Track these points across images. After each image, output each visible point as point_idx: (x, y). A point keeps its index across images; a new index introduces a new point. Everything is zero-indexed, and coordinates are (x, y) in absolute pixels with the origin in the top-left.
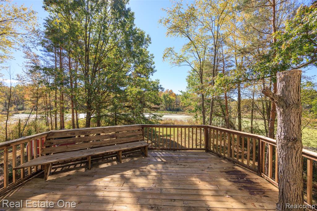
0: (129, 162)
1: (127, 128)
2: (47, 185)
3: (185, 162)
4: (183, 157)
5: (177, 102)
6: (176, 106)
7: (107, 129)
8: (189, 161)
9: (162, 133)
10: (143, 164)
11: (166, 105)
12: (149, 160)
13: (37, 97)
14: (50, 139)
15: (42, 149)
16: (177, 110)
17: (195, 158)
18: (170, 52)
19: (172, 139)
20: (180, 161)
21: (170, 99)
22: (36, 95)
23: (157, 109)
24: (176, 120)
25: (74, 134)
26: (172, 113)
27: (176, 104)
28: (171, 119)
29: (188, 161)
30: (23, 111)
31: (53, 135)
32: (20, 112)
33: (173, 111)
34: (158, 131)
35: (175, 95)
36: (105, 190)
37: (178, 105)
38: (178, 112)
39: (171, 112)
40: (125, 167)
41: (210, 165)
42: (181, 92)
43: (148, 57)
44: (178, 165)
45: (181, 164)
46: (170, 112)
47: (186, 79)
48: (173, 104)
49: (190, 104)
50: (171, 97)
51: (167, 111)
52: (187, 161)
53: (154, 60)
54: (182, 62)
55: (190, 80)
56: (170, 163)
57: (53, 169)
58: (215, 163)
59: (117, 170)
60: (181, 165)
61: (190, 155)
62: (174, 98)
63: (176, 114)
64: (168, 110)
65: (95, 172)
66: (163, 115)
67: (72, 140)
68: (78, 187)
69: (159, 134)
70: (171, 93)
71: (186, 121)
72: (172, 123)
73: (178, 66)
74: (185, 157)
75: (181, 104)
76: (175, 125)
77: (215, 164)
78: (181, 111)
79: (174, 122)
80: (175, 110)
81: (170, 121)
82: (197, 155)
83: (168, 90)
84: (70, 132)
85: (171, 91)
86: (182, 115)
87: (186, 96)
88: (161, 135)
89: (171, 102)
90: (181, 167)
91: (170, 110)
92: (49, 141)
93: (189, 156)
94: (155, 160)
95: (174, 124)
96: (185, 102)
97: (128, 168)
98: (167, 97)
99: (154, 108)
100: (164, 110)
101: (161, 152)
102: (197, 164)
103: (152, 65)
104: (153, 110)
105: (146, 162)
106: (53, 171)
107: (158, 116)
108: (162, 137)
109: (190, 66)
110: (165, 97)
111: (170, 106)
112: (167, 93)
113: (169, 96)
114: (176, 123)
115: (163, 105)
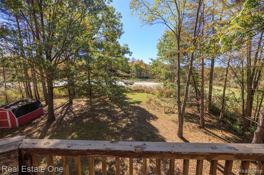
5: (147, 70)
6: (146, 75)
11: (138, 74)
19: (143, 106)
21: (140, 68)
23: (128, 77)
24: (146, 87)
26: (142, 80)
27: (146, 73)
28: (141, 86)
35: (145, 64)
37: (148, 73)
38: (147, 80)
42: (152, 59)
43: (115, 16)
46: (140, 79)
48: (143, 72)
49: (160, 72)
50: (142, 66)
51: (138, 79)
55: (161, 47)
62: (144, 67)
63: (146, 82)
64: (138, 78)
70: (141, 62)
71: (155, 88)
72: (142, 90)
75: (150, 73)
78: (150, 79)
79: (144, 89)
80: (145, 78)
81: (141, 88)
83: (139, 60)
85: (142, 61)
86: (151, 82)
87: (156, 64)
88: (131, 102)
89: (141, 71)
91: (141, 78)
95: (144, 91)
96: (155, 70)
98: (138, 67)
99: (125, 76)
100: (135, 78)
103: (119, 27)
104: (124, 78)
107: (128, 83)
108: (132, 104)
109: (165, 23)
110: (136, 66)
111: (140, 74)
112: (138, 63)
113: (140, 66)
114: (146, 90)
115: (135, 73)
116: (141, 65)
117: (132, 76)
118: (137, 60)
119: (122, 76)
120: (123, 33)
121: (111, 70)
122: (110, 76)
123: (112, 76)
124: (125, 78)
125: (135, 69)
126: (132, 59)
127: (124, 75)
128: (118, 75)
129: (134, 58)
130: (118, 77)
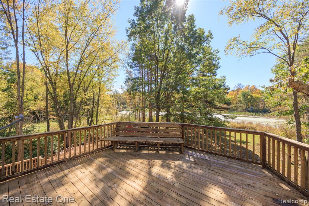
0: (165, 154)
1: (168, 125)
2: (113, 154)
3: (220, 170)
4: (223, 164)
7: (152, 124)
8: (227, 170)
9: (234, 138)
10: (175, 158)
11: (247, 105)
12: (183, 157)
13: (130, 100)
14: (118, 127)
15: (114, 132)
16: (265, 112)
17: (238, 169)
18: (236, 42)
19: (250, 148)
20: (215, 167)
21: (252, 97)
22: (130, 98)
23: (228, 110)
25: (131, 125)
28: (251, 123)
29: (225, 170)
30: (126, 109)
31: (119, 124)
32: (125, 109)
33: (257, 113)
34: (229, 135)
36: (137, 167)
38: (266, 114)
39: (254, 114)
40: (159, 157)
41: (254, 183)
44: (210, 169)
45: (214, 169)
46: (252, 113)
47: (272, 70)
48: (258, 103)
51: (247, 113)
52: (223, 169)
53: (219, 55)
54: (256, 50)
56: (202, 165)
57: (119, 146)
58: (266, 184)
59: (153, 157)
60: (213, 171)
61: (234, 164)
62: (259, 96)
64: (249, 111)
65: (138, 154)
66: (236, 117)
67: (129, 129)
68: (125, 160)
69: (230, 138)
70: (254, 89)
71: (278, 128)
72: (253, 128)
73: (249, 57)
74: (225, 165)
76: (257, 131)
77: (264, 184)
79: (255, 126)
80: (261, 112)
81: (250, 125)
82: (245, 167)
83: (249, 86)
84: (128, 124)
85: (254, 87)
88: (232, 140)
89: (254, 101)
90: (211, 172)
91: (253, 111)
92: (118, 128)
93: (230, 165)
94: (188, 159)
95: (255, 129)
97: (161, 158)
98: (248, 95)
99: (224, 108)
100: (243, 111)
101: (200, 153)
102: (235, 176)
105: (178, 157)
106: (119, 147)
107: (229, 117)
108: (232, 142)
109: (270, 52)
110: (244, 95)
111: (252, 105)
112: (247, 91)
113: (251, 94)
114: (258, 128)
115: (242, 104)
116: (253, 93)
117: (237, 108)
118: (245, 86)
119: (220, 108)
120: (220, 67)
121: (207, 102)
122: (205, 108)
123: (207, 107)
124: (224, 110)
125: (242, 98)
126: (237, 85)
127: (222, 107)
128: (215, 107)
129: (240, 85)
130: (215, 108)
